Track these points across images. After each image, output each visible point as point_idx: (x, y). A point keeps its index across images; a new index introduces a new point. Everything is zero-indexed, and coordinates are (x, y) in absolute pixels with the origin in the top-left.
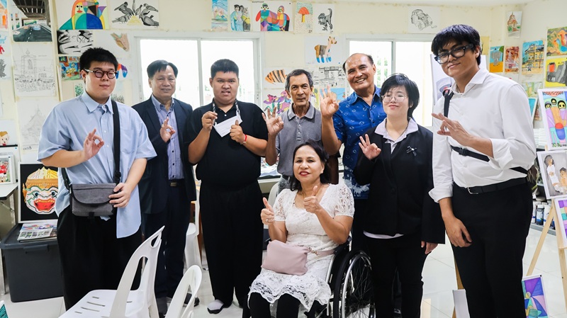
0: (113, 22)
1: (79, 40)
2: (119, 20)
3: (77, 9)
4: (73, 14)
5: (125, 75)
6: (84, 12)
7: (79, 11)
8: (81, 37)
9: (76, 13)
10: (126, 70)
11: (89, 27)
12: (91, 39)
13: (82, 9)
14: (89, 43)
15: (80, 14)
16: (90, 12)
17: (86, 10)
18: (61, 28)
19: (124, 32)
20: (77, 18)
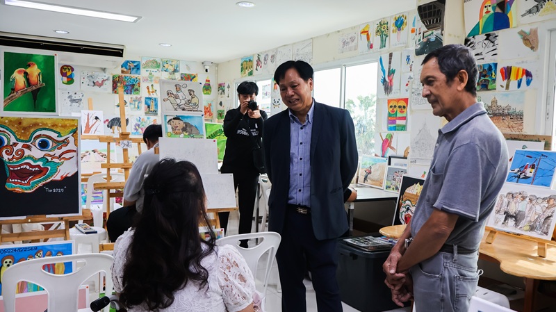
0: (522, 16)
1: (484, 45)
2: (530, 12)
3: (485, 10)
4: (481, 16)
5: (528, 83)
6: (492, 12)
7: (487, 12)
8: (486, 42)
9: (484, 14)
10: (531, 76)
11: (496, 29)
12: (496, 43)
13: (490, 9)
14: (494, 48)
15: (488, 15)
16: (498, 10)
17: (494, 8)
18: (469, 36)
19: (534, 27)
20: (484, 20)
